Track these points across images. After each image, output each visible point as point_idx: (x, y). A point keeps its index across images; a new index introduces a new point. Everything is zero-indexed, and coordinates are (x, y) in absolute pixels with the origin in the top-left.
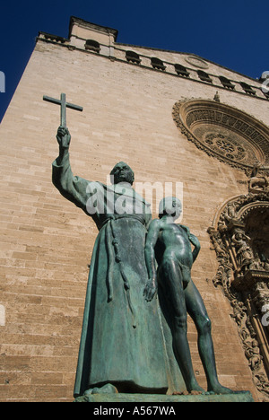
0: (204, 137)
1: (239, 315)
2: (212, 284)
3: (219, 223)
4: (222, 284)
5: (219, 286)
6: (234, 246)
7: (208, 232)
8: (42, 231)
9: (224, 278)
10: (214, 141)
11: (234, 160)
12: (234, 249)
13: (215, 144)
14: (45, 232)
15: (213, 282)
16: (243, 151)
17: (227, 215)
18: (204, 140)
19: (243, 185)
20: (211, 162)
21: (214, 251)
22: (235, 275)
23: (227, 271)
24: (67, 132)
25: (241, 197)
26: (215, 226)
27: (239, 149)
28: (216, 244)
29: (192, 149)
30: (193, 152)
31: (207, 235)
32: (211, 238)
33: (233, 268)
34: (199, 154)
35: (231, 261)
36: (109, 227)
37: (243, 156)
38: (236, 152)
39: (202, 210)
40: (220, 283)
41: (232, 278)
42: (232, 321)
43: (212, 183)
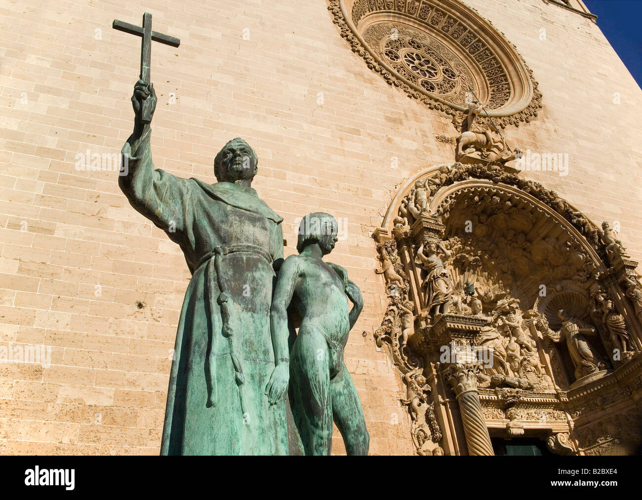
0: (383, 43)
1: (416, 402)
2: (373, 342)
3: (396, 222)
4: (390, 341)
5: (385, 345)
6: (421, 266)
7: (375, 237)
8: (51, 231)
9: (397, 330)
10: (402, 52)
11: (435, 94)
12: (419, 270)
13: (402, 60)
14: (58, 234)
15: (376, 337)
16: (453, 75)
17: (412, 205)
18: (383, 49)
19: (448, 146)
20: (391, 97)
21: (381, 278)
22: (417, 323)
23: (403, 315)
24: (151, 92)
25: (441, 170)
26: (389, 227)
27: (446, 71)
28: (388, 262)
29: (357, 69)
30: (359, 75)
31: (373, 244)
32: (379, 250)
33: (415, 312)
34: (371, 81)
35: (411, 298)
36: (212, 269)
37: (452, 87)
38: (439, 78)
39: (367, 193)
40: (388, 340)
41: (410, 330)
42: (403, 411)
43: (389, 140)
